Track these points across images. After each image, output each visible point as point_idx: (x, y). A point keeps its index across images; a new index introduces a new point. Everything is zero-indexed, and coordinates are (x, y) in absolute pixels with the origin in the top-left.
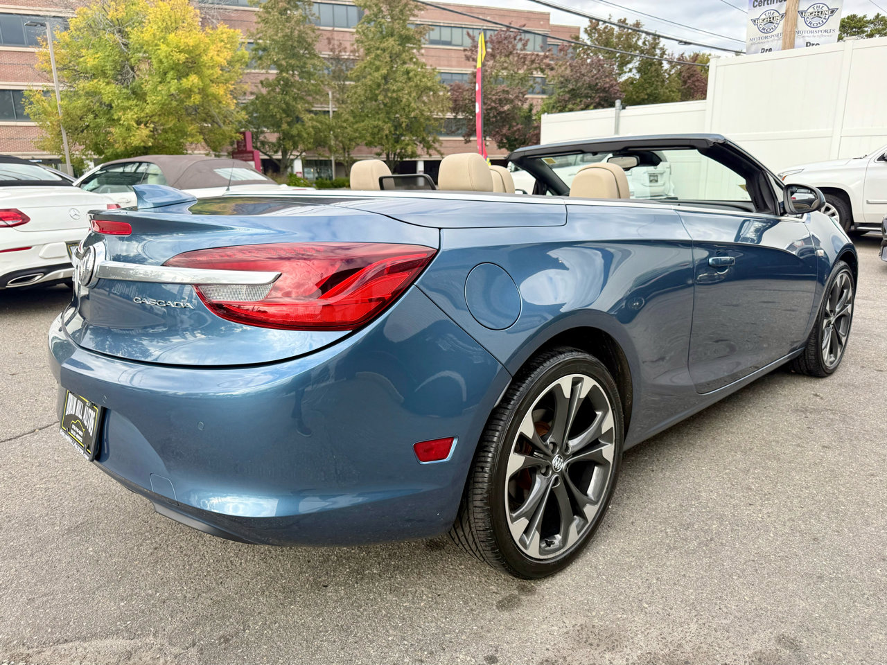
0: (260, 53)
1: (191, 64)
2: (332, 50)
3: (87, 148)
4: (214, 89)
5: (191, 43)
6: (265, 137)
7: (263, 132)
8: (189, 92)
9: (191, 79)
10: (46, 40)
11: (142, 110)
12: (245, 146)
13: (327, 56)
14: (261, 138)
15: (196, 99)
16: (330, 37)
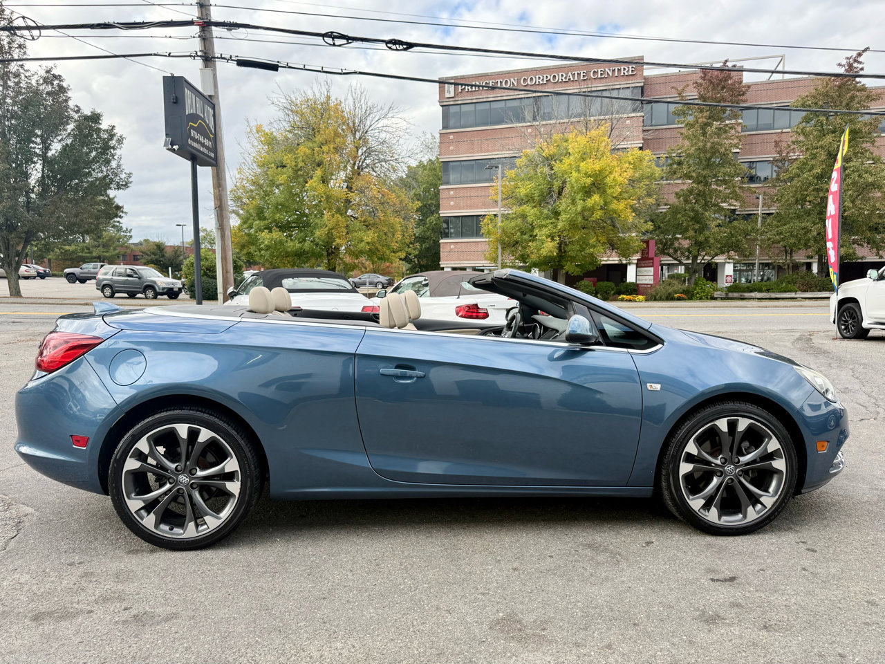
0: (675, 167)
1: (597, 185)
2: (780, 152)
3: (517, 258)
4: (614, 205)
5: (597, 167)
6: (680, 244)
7: (677, 239)
8: (592, 210)
9: (593, 198)
11: (556, 226)
12: (648, 253)
13: (771, 159)
14: (676, 244)
15: (598, 214)
16: (778, 140)
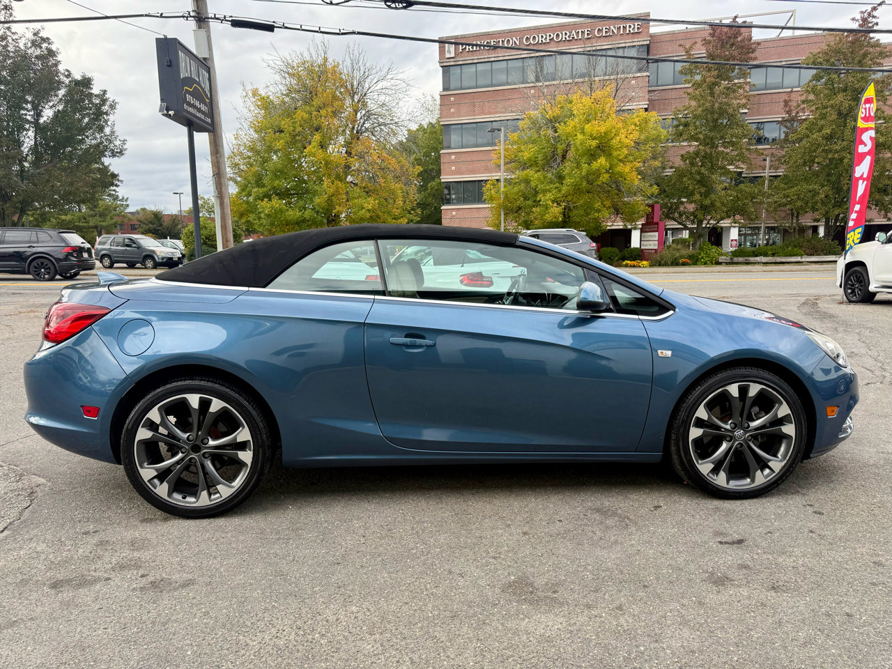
0: (682, 130)
1: (603, 147)
2: (789, 112)
3: (519, 225)
4: (620, 168)
5: (603, 129)
6: (685, 208)
7: (682, 203)
8: (597, 173)
9: (599, 161)
10: (500, 141)
11: (560, 191)
12: (653, 218)
13: (780, 119)
14: (682, 209)
15: (605, 177)
16: (787, 98)
